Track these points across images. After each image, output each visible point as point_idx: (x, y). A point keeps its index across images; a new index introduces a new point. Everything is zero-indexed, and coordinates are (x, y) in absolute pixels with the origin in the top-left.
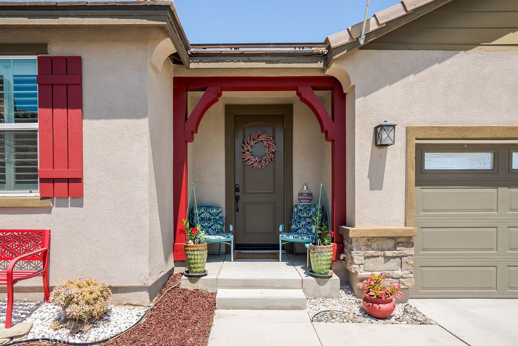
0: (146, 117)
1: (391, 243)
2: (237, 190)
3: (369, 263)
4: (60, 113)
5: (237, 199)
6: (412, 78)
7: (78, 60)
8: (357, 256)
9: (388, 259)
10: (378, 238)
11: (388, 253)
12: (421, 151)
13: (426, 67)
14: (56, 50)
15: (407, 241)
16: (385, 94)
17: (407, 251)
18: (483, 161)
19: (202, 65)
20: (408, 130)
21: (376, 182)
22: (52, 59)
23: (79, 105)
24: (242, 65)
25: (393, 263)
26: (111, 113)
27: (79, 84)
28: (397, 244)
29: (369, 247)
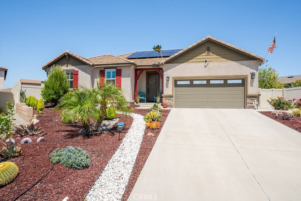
0: (130, 77)
1: (169, 97)
2: (148, 89)
3: (166, 101)
4: (118, 77)
5: (148, 91)
6: (173, 68)
7: (121, 69)
8: (164, 99)
9: (169, 100)
10: (167, 96)
11: (169, 99)
12: (176, 81)
13: (176, 67)
14: (118, 68)
15: (172, 97)
16: (169, 71)
17: (172, 98)
18: (188, 83)
19: (139, 67)
20: (173, 77)
21: (167, 87)
22: (118, 69)
23: (121, 76)
24: (145, 67)
25: (170, 101)
26: (125, 77)
27: (121, 73)
28: (171, 97)
29: (165, 98)
